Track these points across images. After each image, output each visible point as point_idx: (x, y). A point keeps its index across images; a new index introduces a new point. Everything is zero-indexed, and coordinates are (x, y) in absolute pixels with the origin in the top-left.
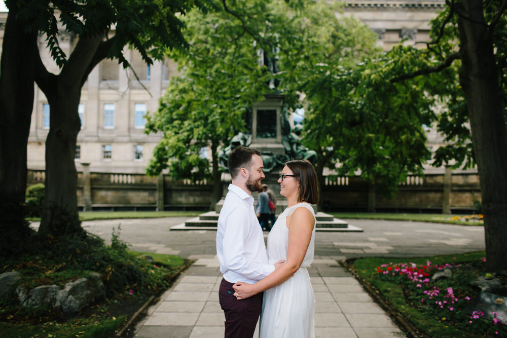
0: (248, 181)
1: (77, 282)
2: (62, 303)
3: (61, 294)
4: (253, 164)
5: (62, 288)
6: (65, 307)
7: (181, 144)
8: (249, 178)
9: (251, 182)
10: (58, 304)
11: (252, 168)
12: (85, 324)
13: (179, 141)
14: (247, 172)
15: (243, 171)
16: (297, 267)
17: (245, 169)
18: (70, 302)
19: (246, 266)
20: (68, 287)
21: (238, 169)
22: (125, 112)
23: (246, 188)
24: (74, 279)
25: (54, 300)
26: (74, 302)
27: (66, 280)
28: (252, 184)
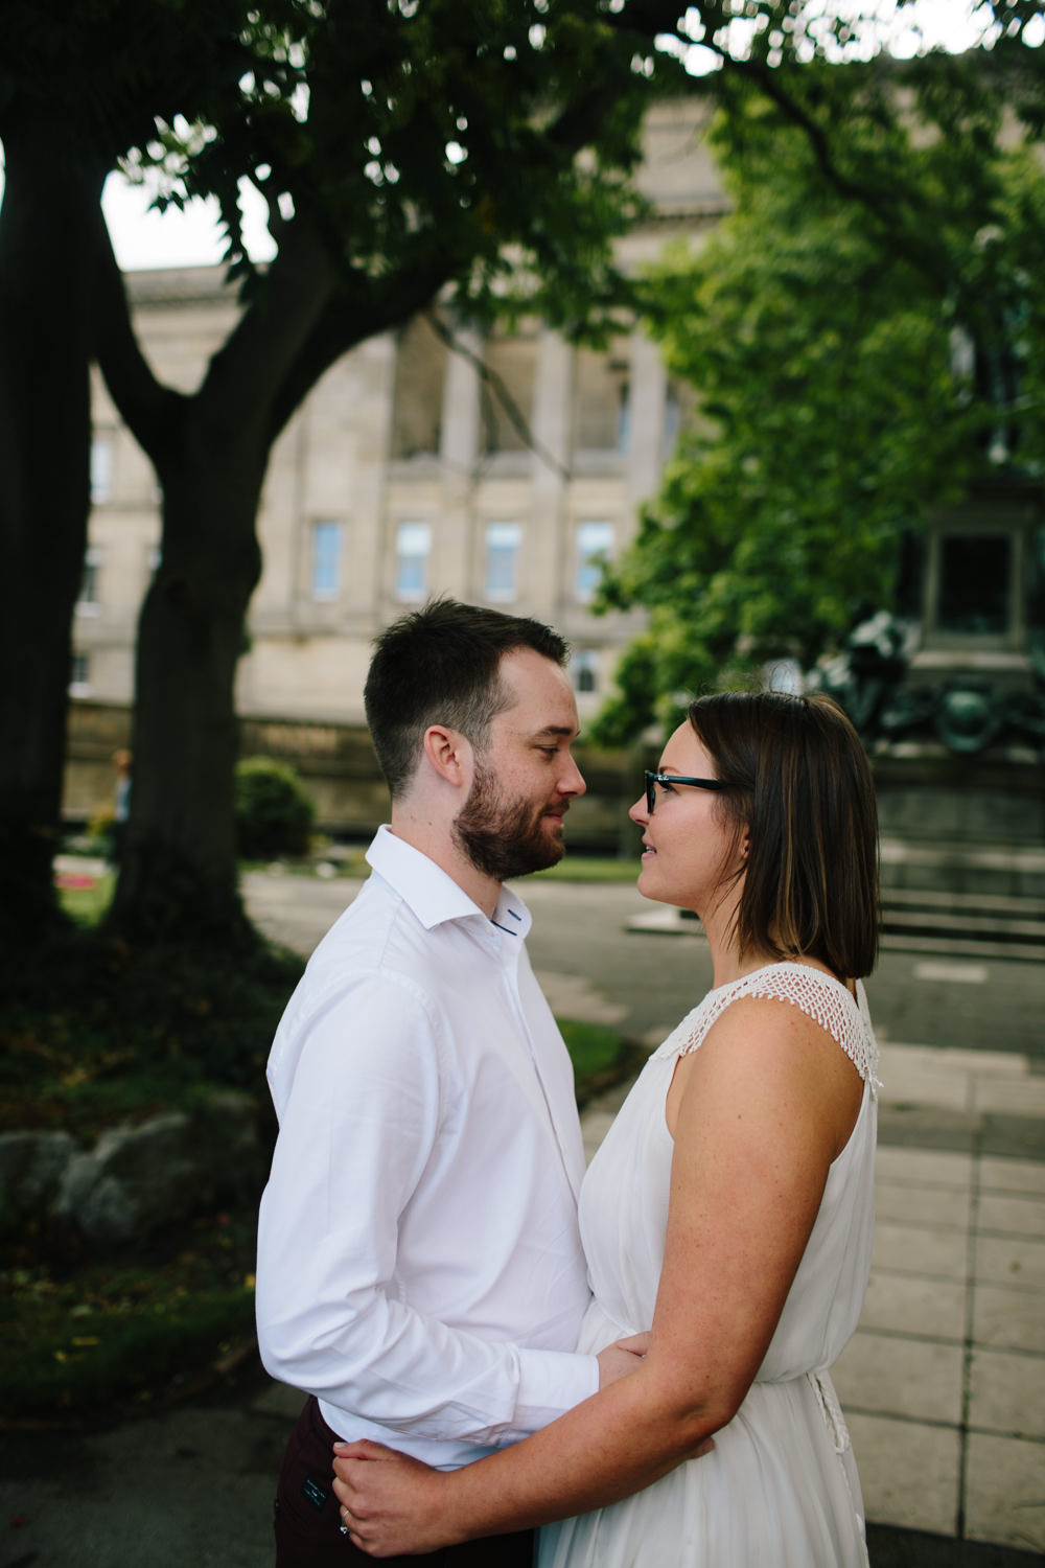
0: (474, 811)
1: (150, 1127)
2: (80, 1200)
3: (79, 1169)
4: (502, 706)
5: (88, 1145)
6: (87, 1221)
7: (699, 653)
8: (478, 790)
9: (488, 820)
10: (63, 1204)
11: (499, 726)
12: (136, 1297)
13: (692, 638)
14: (465, 752)
15: (438, 743)
16: (716, 1409)
17: (455, 737)
18: (105, 1202)
19: (389, 1371)
20: (106, 1148)
21: (411, 732)
22: (547, 548)
23: (459, 858)
24: (141, 1114)
25: (53, 1188)
26: (116, 1206)
27: (111, 1121)
28: (493, 827)
